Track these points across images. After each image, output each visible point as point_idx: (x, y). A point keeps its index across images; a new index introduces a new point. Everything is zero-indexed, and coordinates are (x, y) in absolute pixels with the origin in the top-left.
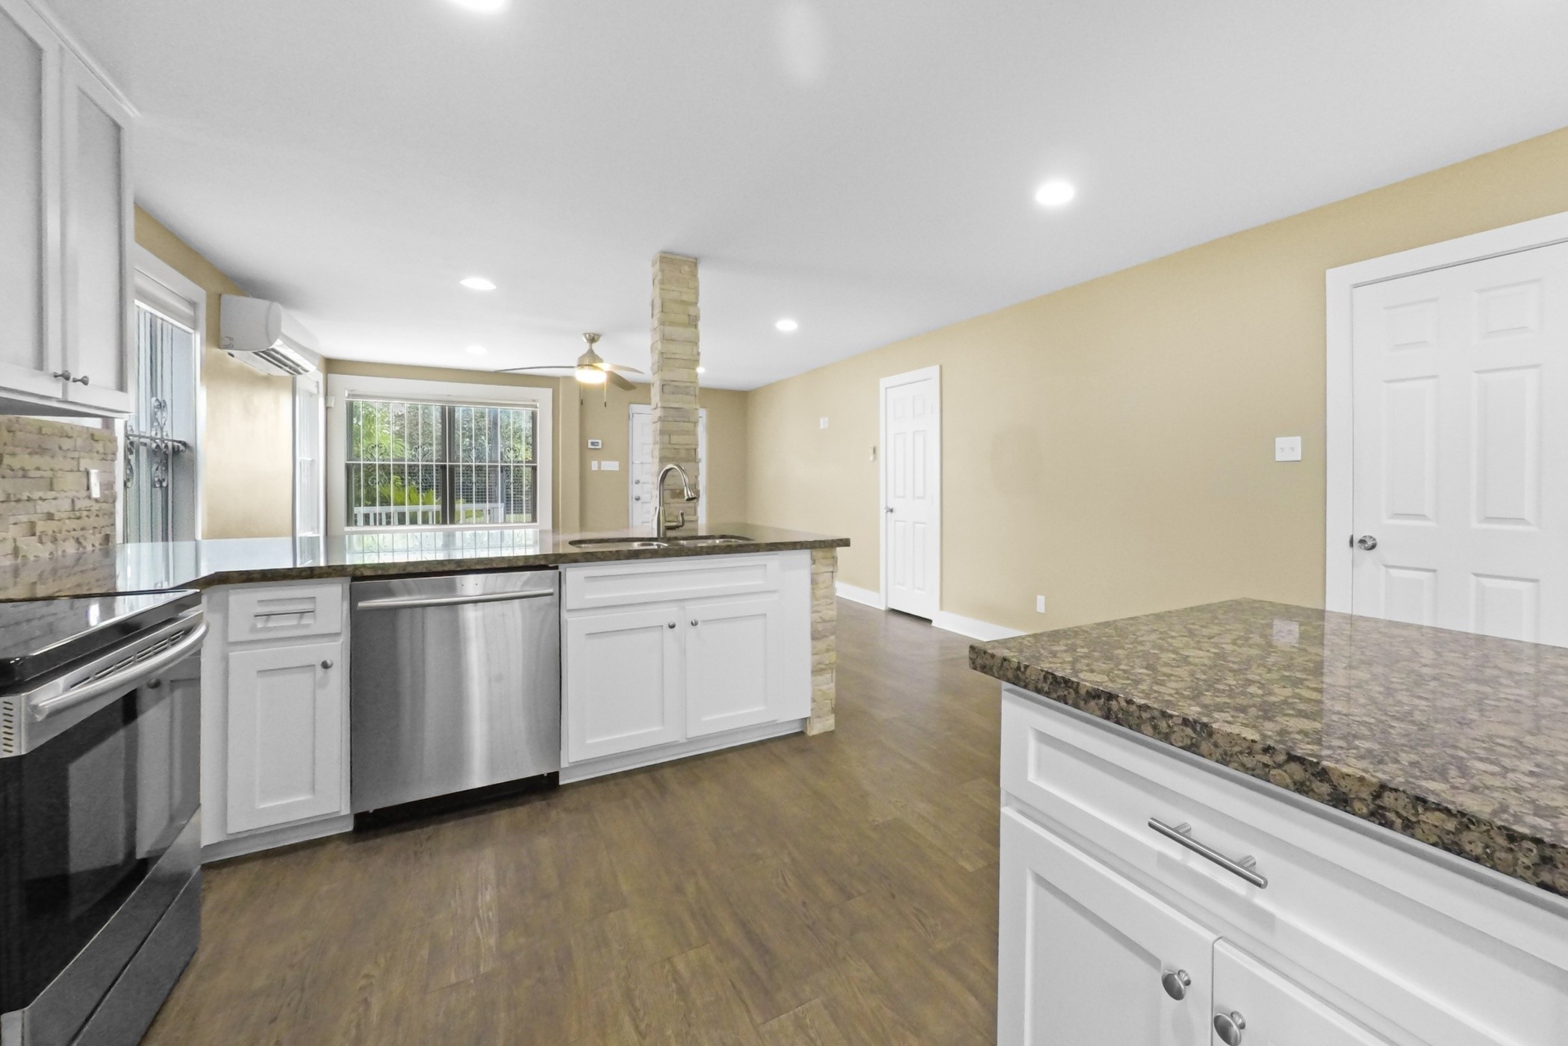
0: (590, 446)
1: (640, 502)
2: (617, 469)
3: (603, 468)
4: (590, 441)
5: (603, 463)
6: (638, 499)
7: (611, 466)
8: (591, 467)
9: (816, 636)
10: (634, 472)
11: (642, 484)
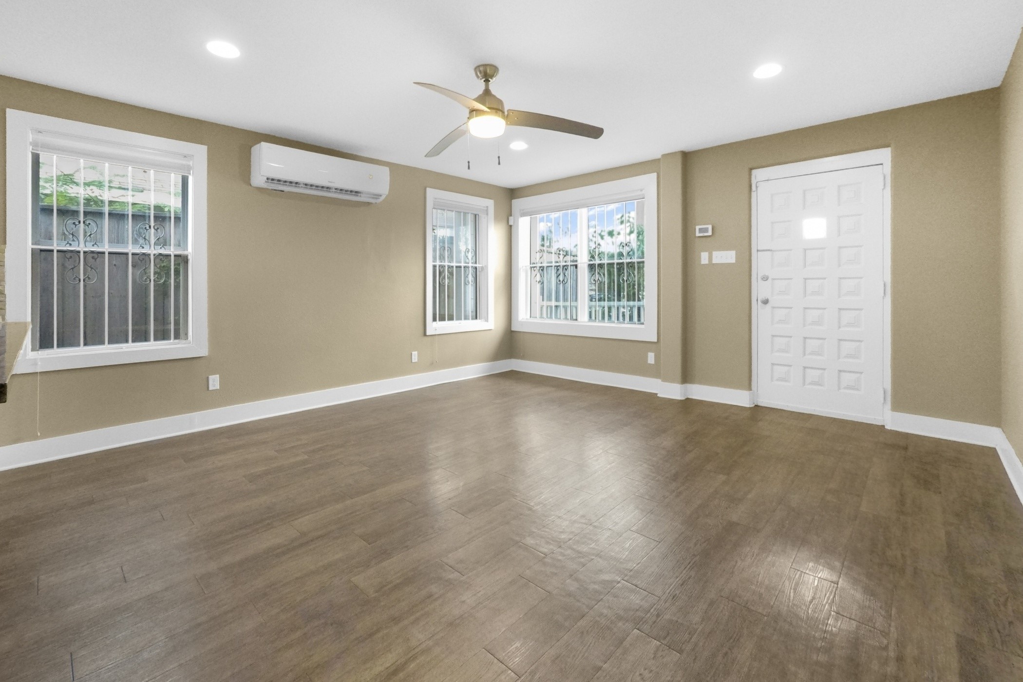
0: (698, 234)
1: (768, 306)
2: (734, 261)
3: (714, 261)
4: (697, 228)
5: (715, 254)
6: (766, 302)
7: (726, 257)
8: (700, 261)
10: (761, 264)
11: (774, 279)
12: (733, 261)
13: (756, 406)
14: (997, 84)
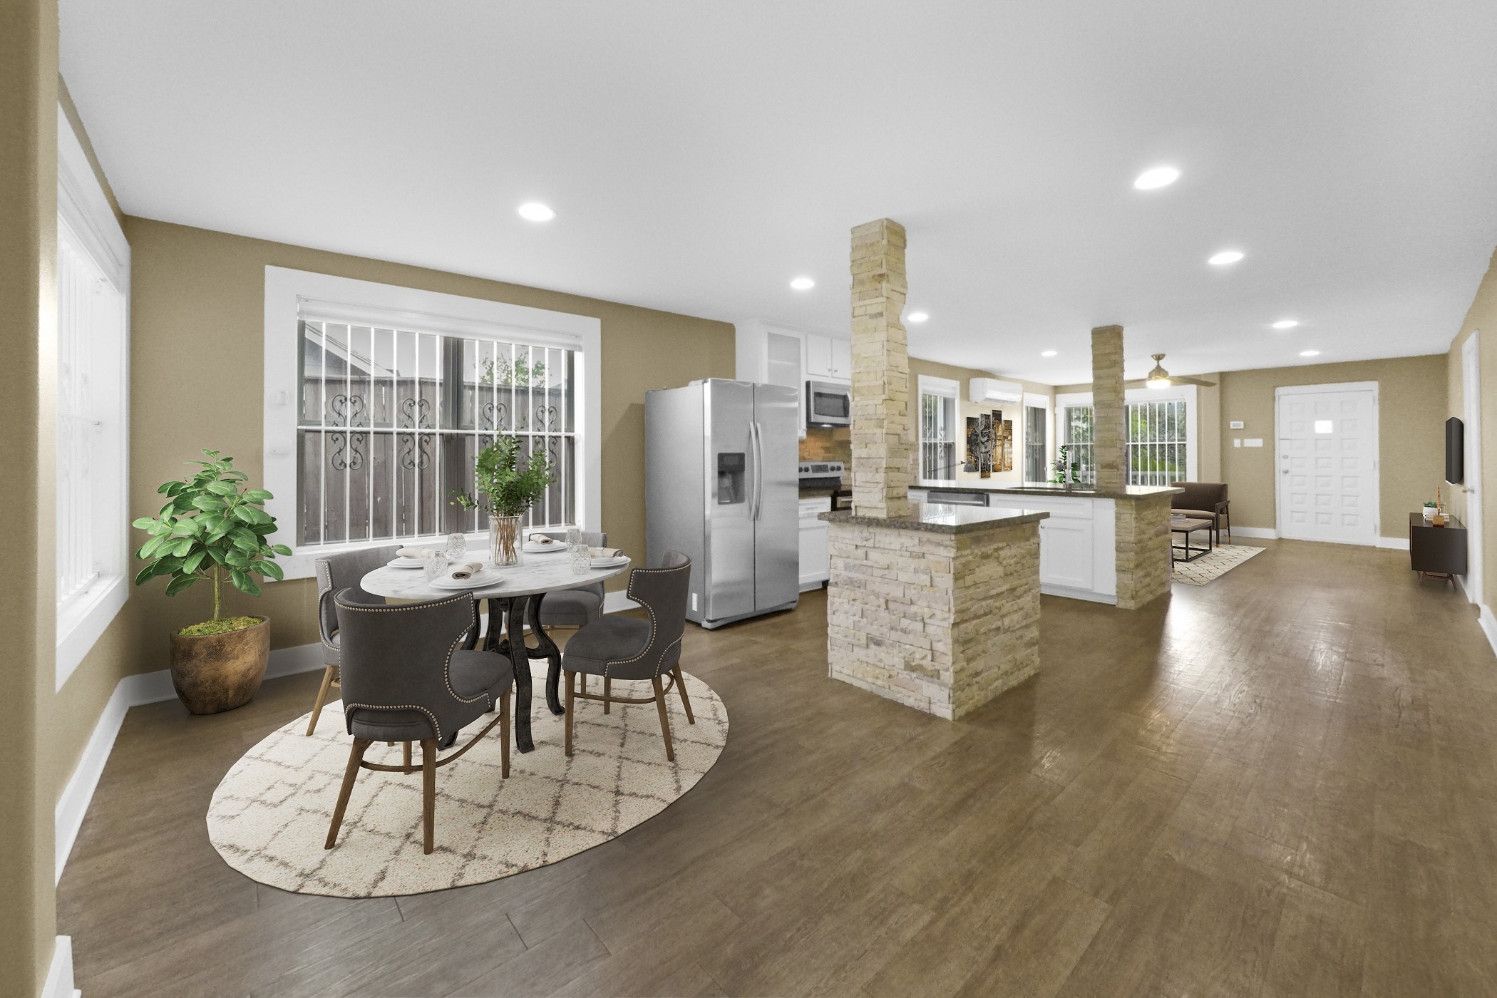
0: (1232, 428)
1: (1288, 475)
3: (1245, 445)
4: (1232, 424)
5: (1246, 441)
6: (1286, 472)
7: (1254, 443)
8: (1234, 445)
9: (1118, 549)
10: (1282, 448)
11: (1292, 458)
12: (1261, 445)
13: (1280, 538)
14: (1445, 351)
